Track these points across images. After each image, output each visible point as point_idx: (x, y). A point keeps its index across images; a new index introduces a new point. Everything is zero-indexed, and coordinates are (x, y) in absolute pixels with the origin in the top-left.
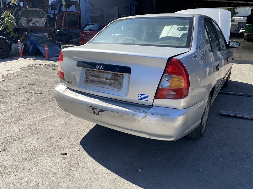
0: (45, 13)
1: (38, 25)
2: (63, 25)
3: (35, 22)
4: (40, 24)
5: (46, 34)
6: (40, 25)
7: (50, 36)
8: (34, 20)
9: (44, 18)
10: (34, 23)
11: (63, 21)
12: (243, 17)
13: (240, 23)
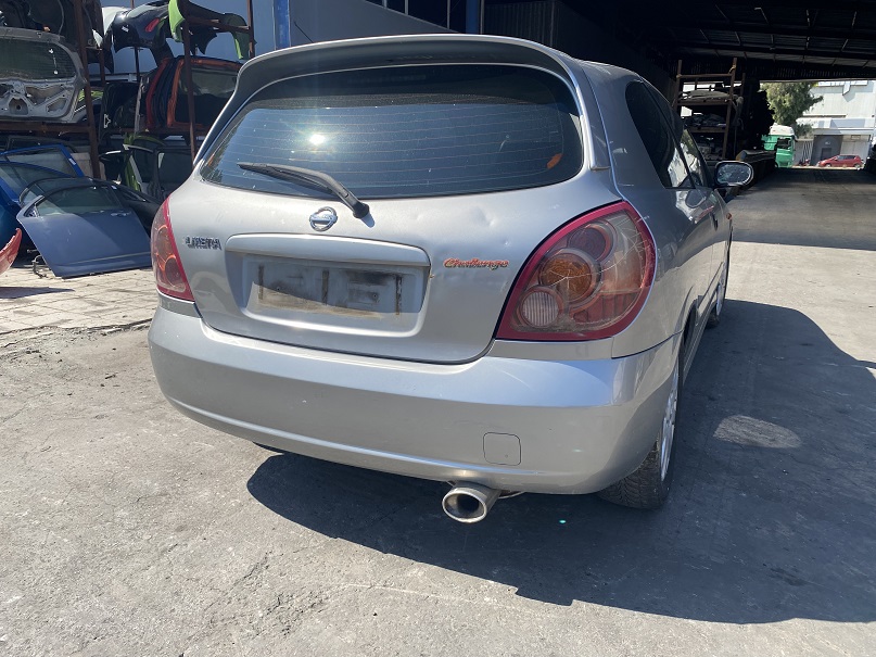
0: (75, 57)
1: (40, 111)
2: (169, 120)
3: (24, 98)
4: (51, 108)
5: (81, 158)
6: (53, 114)
7: (102, 165)
8: (19, 87)
9: (69, 83)
10: (18, 104)
11: (172, 103)
12: (830, 119)
13: (818, 138)
